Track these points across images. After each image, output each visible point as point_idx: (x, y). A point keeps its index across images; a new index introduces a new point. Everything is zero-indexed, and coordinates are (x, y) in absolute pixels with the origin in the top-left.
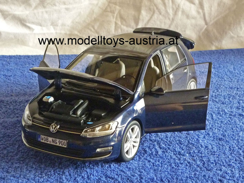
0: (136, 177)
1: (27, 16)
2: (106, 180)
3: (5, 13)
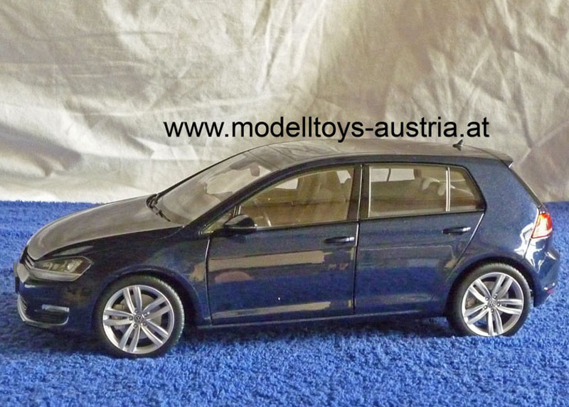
3: (91, 114)
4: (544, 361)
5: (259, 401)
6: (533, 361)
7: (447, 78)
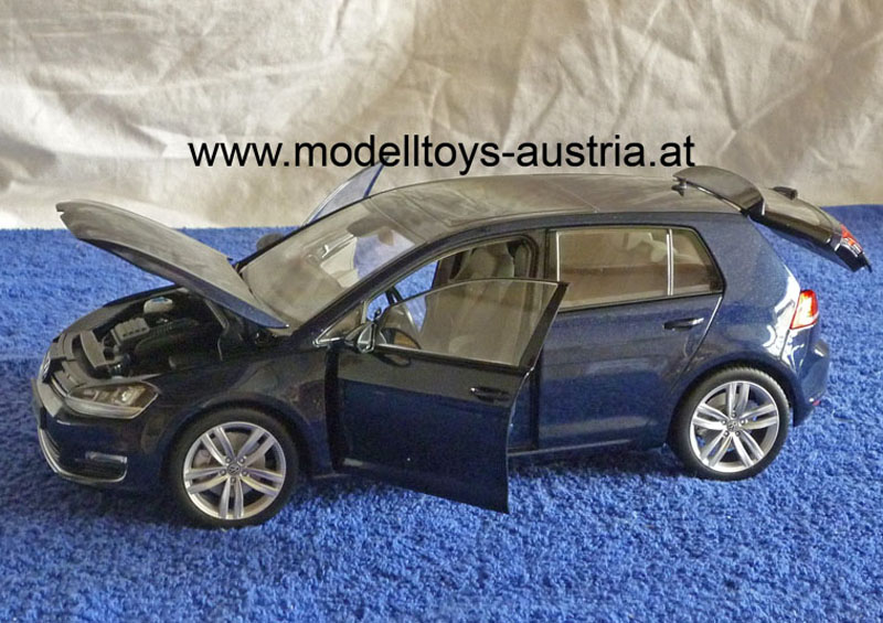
0: (467, 574)
1: (142, 102)
2: (374, 583)
3: (71, 92)
4: (774, 504)
5: (384, 585)
6: (758, 504)
7: (610, 29)
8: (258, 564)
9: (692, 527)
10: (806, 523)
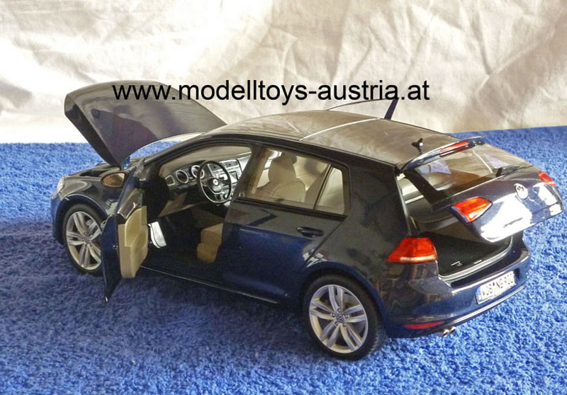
1: (89, 57)
7: (404, 7)
8: (156, 388)
9: (461, 361)
10: (542, 358)
